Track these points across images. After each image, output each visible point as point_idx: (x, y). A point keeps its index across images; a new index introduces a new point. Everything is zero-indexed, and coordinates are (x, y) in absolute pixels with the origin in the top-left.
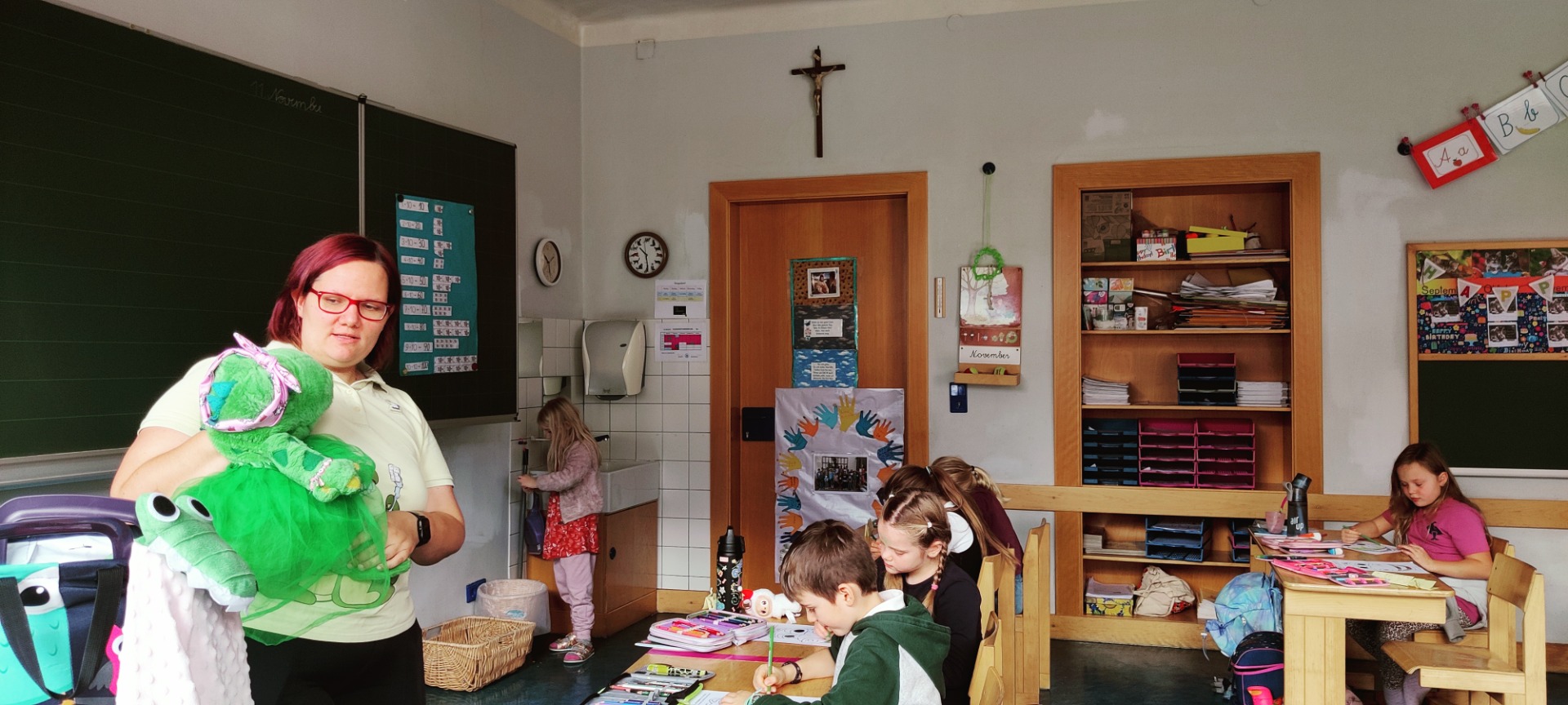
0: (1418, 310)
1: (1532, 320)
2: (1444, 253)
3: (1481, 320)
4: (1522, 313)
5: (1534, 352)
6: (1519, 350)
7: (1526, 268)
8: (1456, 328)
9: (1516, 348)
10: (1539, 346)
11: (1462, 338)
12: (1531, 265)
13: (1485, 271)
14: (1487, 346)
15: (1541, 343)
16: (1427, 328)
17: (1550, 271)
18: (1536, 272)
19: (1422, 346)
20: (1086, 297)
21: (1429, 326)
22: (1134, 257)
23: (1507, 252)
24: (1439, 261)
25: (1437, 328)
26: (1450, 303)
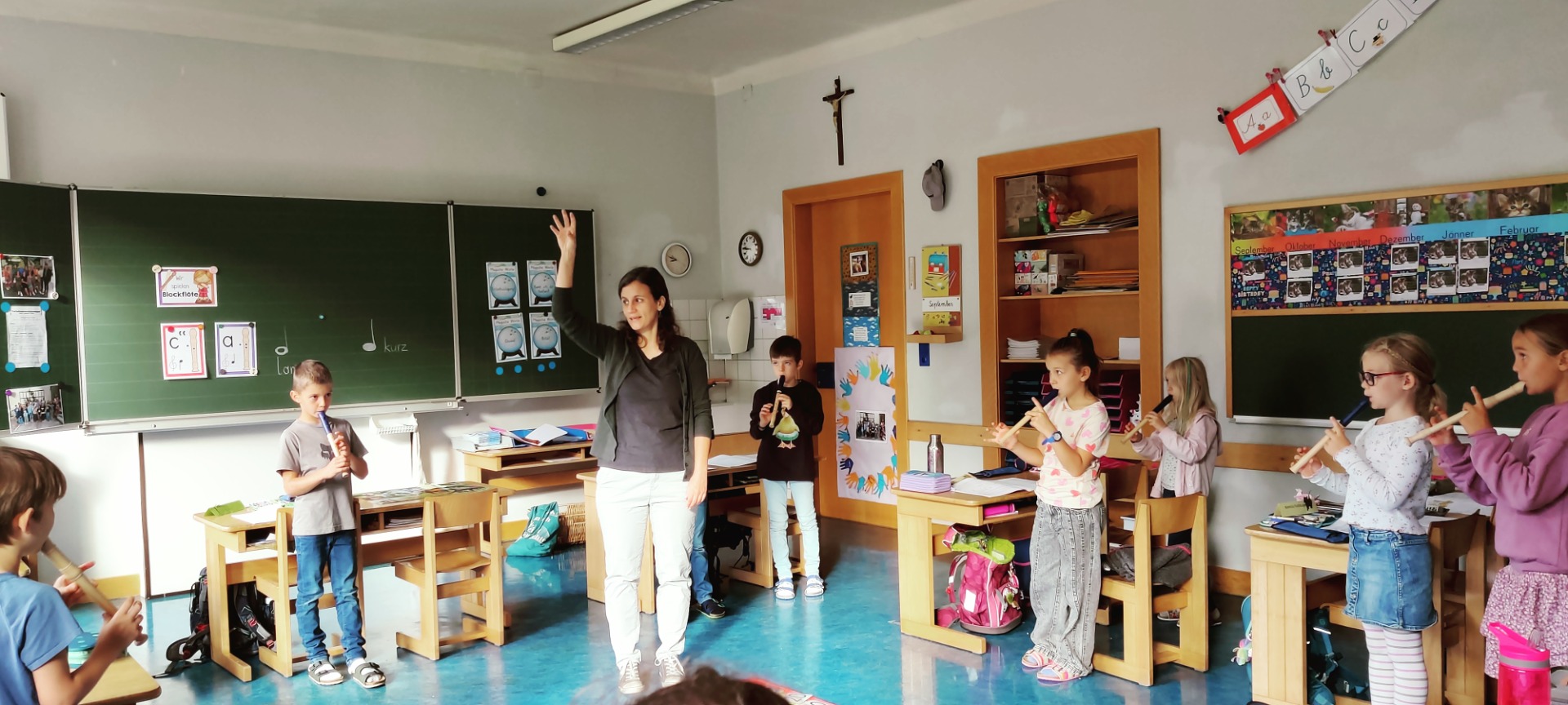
0: (1232, 269)
1: (1325, 276)
2: (1253, 214)
3: (1283, 277)
4: (1316, 269)
5: (1325, 306)
6: (1312, 305)
7: (1321, 225)
8: (1262, 285)
9: (1310, 303)
10: (1329, 301)
11: (1266, 295)
12: (1325, 222)
13: (1286, 230)
14: (1286, 302)
15: (1331, 297)
16: (1239, 287)
17: (1340, 227)
18: (1328, 228)
19: (1235, 303)
20: (1016, 268)
21: (1241, 284)
22: (1041, 232)
23: (1304, 210)
24: (1249, 223)
25: (1246, 286)
26: (1258, 262)
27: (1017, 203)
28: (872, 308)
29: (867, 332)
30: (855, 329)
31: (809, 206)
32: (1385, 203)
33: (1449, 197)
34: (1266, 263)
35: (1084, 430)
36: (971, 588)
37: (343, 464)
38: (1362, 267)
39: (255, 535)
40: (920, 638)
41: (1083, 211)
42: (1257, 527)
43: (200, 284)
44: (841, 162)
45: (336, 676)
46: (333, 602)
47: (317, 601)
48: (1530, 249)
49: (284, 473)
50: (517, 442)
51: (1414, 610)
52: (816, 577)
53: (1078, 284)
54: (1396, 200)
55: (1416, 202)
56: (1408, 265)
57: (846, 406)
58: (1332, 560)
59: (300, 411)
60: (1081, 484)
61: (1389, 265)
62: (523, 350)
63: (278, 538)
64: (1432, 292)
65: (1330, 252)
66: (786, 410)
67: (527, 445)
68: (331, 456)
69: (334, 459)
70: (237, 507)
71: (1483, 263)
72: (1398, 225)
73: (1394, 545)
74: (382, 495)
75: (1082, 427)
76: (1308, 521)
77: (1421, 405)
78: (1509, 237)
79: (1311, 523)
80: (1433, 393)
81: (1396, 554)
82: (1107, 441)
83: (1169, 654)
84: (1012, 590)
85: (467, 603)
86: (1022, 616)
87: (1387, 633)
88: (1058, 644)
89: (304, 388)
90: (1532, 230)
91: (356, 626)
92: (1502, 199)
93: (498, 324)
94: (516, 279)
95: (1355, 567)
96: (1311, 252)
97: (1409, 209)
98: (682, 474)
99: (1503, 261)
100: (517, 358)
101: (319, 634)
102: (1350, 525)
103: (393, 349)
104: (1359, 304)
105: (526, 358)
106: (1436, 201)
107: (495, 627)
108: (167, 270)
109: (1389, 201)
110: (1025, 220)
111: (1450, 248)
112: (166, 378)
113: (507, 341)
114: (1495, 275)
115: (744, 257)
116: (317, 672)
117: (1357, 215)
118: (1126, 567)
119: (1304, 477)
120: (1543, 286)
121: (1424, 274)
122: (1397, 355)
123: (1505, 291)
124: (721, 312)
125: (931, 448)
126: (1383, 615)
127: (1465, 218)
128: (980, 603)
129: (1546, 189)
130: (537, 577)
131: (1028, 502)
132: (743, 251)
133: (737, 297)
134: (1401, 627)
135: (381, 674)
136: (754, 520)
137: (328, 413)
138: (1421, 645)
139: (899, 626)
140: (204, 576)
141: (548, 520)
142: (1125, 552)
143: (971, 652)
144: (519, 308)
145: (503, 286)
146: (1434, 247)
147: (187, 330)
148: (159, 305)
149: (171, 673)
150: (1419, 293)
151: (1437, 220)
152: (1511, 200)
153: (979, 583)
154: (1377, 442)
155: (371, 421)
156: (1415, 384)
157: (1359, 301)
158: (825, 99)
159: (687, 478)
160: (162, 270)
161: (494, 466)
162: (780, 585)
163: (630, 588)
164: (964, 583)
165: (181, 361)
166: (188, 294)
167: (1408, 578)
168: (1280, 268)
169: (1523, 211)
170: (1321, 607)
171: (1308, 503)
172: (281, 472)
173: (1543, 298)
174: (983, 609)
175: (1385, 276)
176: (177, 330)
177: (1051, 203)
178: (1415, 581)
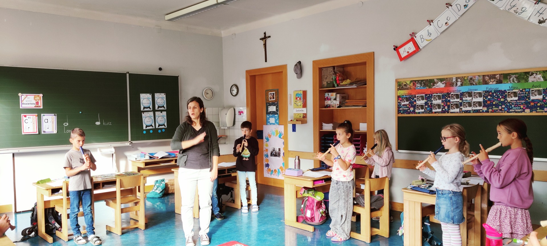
0: (398, 100)
1: (429, 103)
2: (405, 82)
3: (415, 103)
4: (426, 101)
5: (429, 113)
6: (424, 113)
7: (427, 86)
8: (408, 106)
9: (424, 112)
10: (430, 111)
11: (409, 109)
12: (429, 85)
13: (416, 87)
14: (416, 112)
15: (431, 110)
16: (400, 106)
17: (434, 87)
18: (430, 87)
19: (399, 112)
20: (325, 99)
21: (401, 105)
22: (334, 87)
23: (422, 81)
24: (403, 85)
25: (403, 106)
26: (407, 98)
27: (326, 76)
28: (276, 112)
29: (274, 120)
30: (270, 119)
31: (255, 76)
32: (449, 78)
33: (470, 77)
34: (409, 98)
35: (348, 155)
36: (309, 209)
37: (89, 166)
38: (441, 100)
39: (55, 191)
40: (291, 226)
41: (348, 80)
42: (406, 189)
43: (36, 100)
44: (266, 61)
45: (84, 241)
46: (83, 215)
47: (77, 214)
48: (496, 95)
49: (66, 168)
50: (150, 157)
51: (457, 217)
52: (256, 205)
53: (346, 104)
54: (452, 78)
55: (459, 79)
56: (456, 100)
57: (267, 145)
58: (430, 200)
59: (73, 146)
60: (346, 173)
61: (450, 100)
62: (153, 125)
63: (63, 192)
64: (464, 109)
65: (430, 95)
66: (246, 147)
67: (154, 159)
68: (84, 163)
69: (85, 164)
70: (49, 180)
71: (481, 100)
72: (453, 86)
73: (450, 195)
74: (102, 176)
75: (347, 154)
76: (423, 187)
77: (461, 148)
78: (489, 91)
79: (424, 187)
80: (465, 144)
81: (451, 198)
82: (355, 158)
83: (375, 232)
84: (323, 210)
85: (132, 215)
86: (327, 218)
87: (448, 225)
88: (338, 228)
89: (75, 138)
90: (497, 89)
91: (91, 223)
92: (487, 78)
93: (144, 116)
94: (151, 100)
95: (438, 203)
96: (424, 95)
97: (457, 81)
98: (209, 169)
99: (487, 99)
100: (151, 127)
101: (78, 226)
102: (436, 188)
103: (107, 124)
104: (440, 113)
105: (154, 128)
106: (466, 78)
107: (142, 223)
108: (24, 95)
109: (450, 78)
110: (328, 82)
111: (470, 94)
112: (23, 134)
113: (147, 122)
114: (485, 104)
115: (232, 93)
116: (77, 240)
117: (439, 83)
118: (362, 202)
119: (420, 171)
120: (500, 108)
121: (462, 103)
122: (453, 131)
123: (488, 109)
124: (224, 111)
125: (296, 161)
126: (447, 219)
127: (475, 84)
128: (312, 214)
129: (501, 75)
130: (157, 205)
131: (328, 179)
132: (232, 91)
133: (229, 107)
134: (452, 223)
135: (100, 240)
136: (235, 185)
137: (83, 147)
138: (460, 229)
139: (284, 222)
140: (36, 205)
141: (161, 185)
142: (361, 197)
143: (309, 231)
144: (152, 110)
145: (146, 102)
146: (465, 94)
147: (31, 117)
148: (21, 108)
149: (23, 240)
150: (460, 109)
151: (466, 85)
152: (490, 79)
153: (312, 207)
154: (446, 160)
155: (98, 150)
156: (459, 141)
157: (440, 112)
158: (260, 39)
159: (211, 171)
160: (22, 95)
161: (142, 166)
162: (243, 208)
163: (190, 210)
164: (307, 207)
165: (29, 128)
166: (32, 104)
167: (455, 206)
168: (414, 100)
169: (494, 82)
170: (427, 216)
171: (423, 180)
172: (65, 168)
173: (500, 111)
174: (313, 216)
175: (448, 103)
176: (27, 117)
177: (337, 77)
178: (457, 207)
